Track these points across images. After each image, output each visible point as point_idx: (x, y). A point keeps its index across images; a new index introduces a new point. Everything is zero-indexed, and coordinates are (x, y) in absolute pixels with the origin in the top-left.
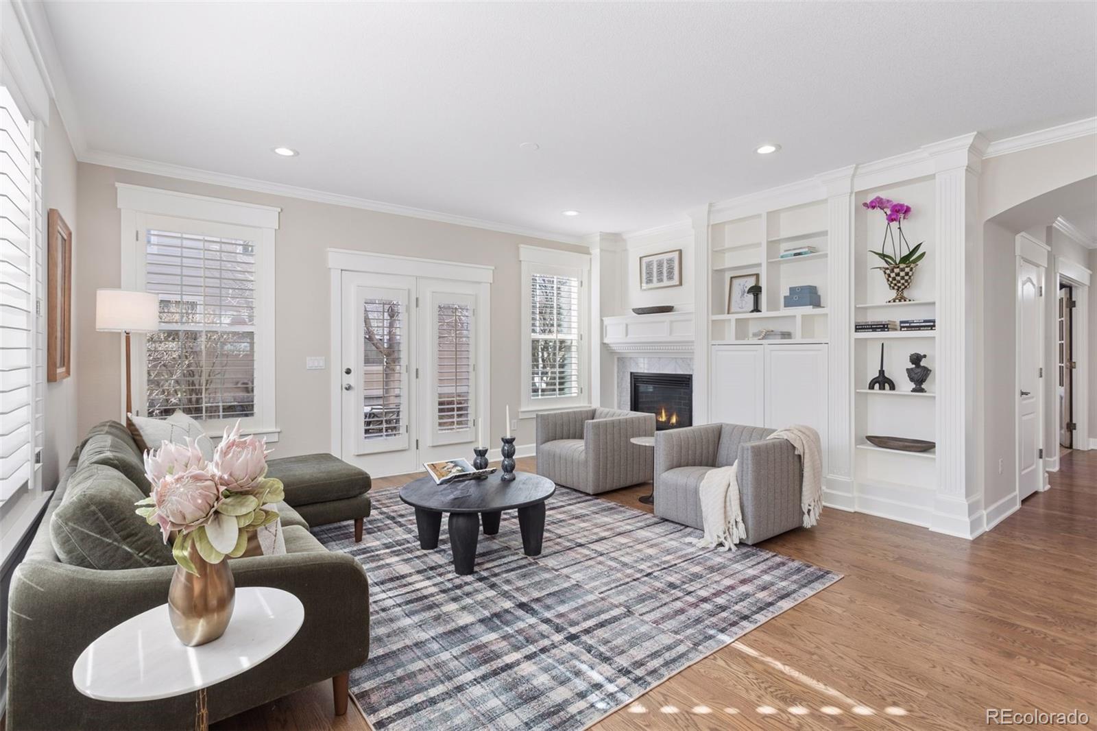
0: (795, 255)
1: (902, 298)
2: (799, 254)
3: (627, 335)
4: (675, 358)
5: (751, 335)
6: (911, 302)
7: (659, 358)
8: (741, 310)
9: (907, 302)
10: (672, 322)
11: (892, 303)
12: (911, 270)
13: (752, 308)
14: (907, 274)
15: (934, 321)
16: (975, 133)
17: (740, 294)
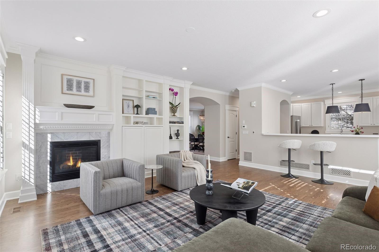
0: (153, 98)
1: (175, 116)
2: (154, 98)
3: (62, 119)
4: (89, 132)
5: (132, 123)
6: (176, 117)
7: (77, 132)
8: (129, 113)
9: (175, 117)
10: (99, 114)
11: (173, 116)
12: (177, 109)
13: (136, 113)
14: (176, 110)
15: (183, 122)
16: (193, 82)
17: (127, 107)
